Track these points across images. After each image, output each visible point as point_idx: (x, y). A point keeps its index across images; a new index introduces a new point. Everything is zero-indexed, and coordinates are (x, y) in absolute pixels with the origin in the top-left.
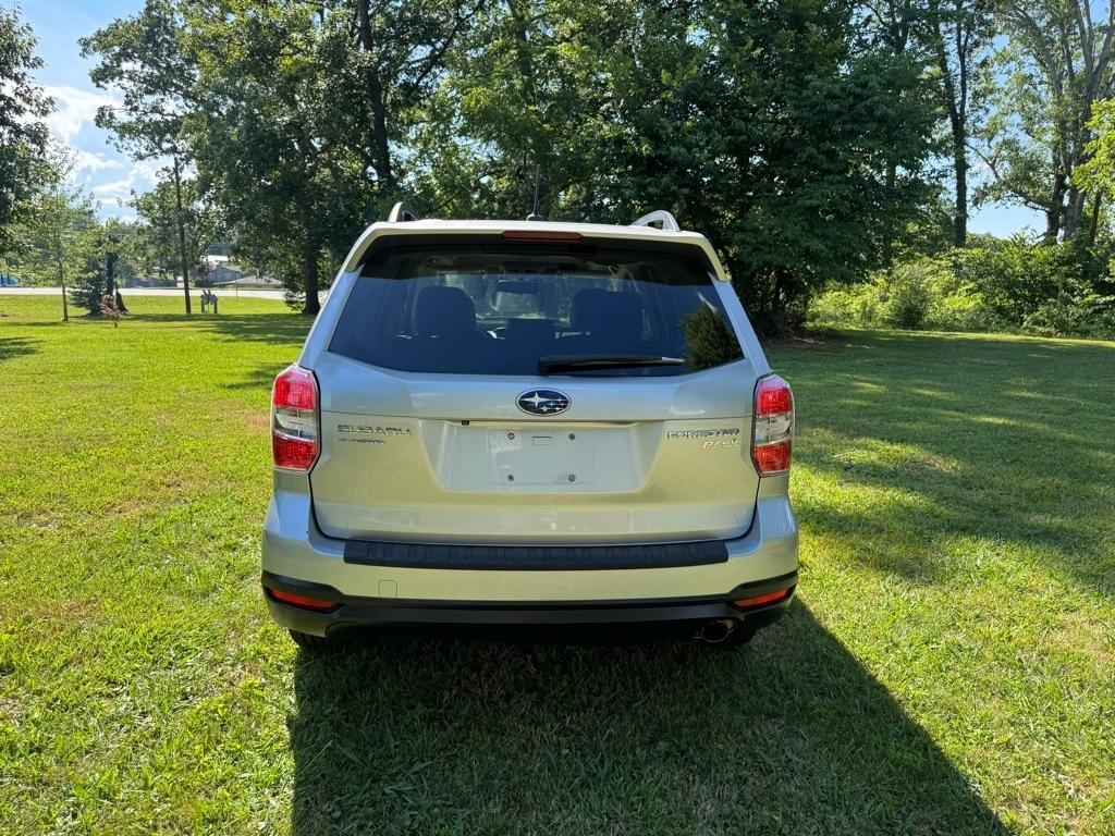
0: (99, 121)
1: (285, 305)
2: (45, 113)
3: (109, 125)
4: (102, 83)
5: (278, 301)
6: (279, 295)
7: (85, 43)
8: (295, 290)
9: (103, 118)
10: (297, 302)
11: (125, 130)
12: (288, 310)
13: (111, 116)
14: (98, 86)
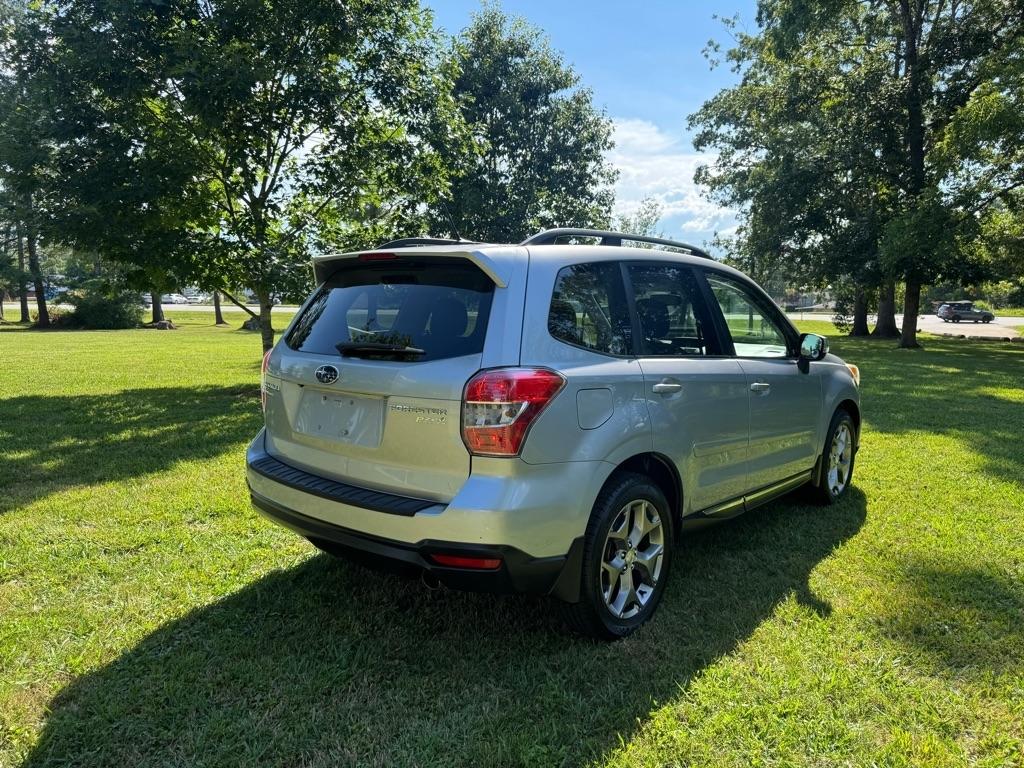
0: (697, 179)
1: (835, 327)
2: (612, 182)
3: (704, 181)
4: (701, 148)
5: (827, 324)
6: (829, 318)
7: (692, 119)
8: (845, 313)
9: (700, 176)
10: (846, 324)
11: (716, 183)
12: (836, 332)
13: (706, 173)
14: (698, 150)
